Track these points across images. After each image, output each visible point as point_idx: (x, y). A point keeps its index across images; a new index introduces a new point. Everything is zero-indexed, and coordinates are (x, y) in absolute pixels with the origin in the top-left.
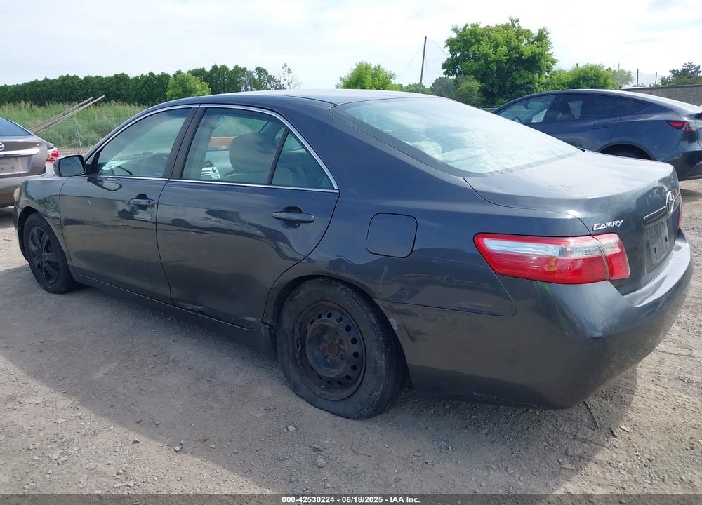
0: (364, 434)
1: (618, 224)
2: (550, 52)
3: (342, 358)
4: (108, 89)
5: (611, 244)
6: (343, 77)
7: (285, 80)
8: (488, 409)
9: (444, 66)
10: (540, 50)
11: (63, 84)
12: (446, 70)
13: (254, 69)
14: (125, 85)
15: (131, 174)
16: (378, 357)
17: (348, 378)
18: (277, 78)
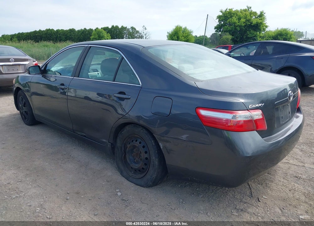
0: (147, 194)
1: (262, 105)
2: (265, 22)
3: (141, 160)
4: (66, 35)
5: (258, 114)
6: (169, 32)
7: (144, 33)
8: (205, 186)
9: (215, 28)
10: (261, 21)
11: (47, 33)
12: (216, 30)
13: (130, 28)
14: (74, 33)
15: (61, 74)
16: (155, 160)
17: (143, 168)
18: (140, 32)
